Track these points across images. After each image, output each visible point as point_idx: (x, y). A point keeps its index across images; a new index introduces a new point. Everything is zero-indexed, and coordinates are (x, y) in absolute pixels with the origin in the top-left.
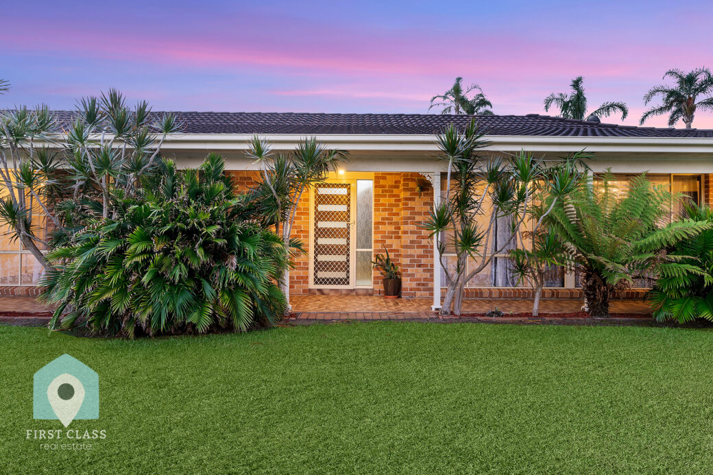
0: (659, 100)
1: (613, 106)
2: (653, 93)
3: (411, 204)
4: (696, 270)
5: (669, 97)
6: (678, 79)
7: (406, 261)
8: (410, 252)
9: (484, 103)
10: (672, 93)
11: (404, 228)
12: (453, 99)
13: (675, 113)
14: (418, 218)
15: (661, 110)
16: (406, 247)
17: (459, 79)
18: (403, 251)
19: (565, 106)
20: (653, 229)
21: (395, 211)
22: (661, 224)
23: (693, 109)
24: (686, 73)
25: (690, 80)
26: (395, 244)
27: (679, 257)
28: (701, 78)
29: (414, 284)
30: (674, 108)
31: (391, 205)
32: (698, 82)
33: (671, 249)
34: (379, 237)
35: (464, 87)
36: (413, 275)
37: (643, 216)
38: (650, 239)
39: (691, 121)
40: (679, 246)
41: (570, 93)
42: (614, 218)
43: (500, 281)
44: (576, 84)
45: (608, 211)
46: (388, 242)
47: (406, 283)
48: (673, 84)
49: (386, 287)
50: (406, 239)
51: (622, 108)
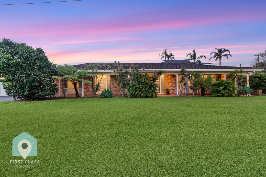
0: (213, 55)
1: (203, 56)
2: (212, 53)
3: (171, 79)
4: (217, 88)
5: (215, 54)
6: (218, 50)
7: (170, 89)
8: (171, 87)
9: (172, 55)
10: (216, 53)
11: (169, 83)
12: (164, 54)
13: (217, 58)
14: (172, 82)
15: (214, 57)
16: (170, 86)
17: (166, 50)
18: (170, 87)
19: (191, 56)
20: (211, 83)
21: (168, 80)
22: (213, 82)
23: (221, 57)
24: (219, 49)
25: (220, 50)
26: (168, 86)
27: (215, 86)
28: (223, 50)
29: (172, 93)
30: (216, 57)
31: (167, 80)
32: (222, 51)
33: (214, 85)
34: (165, 85)
35: (167, 51)
36: (171, 91)
37: (210, 81)
38: (211, 84)
39: (221, 60)
40: (215, 85)
41: (192, 53)
42: (205, 81)
43: (186, 92)
44: (194, 51)
45: (204, 80)
46: (167, 86)
47: (170, 92)
48: (217, 51)
49: (167, 93)
50: (170, 85)
51: (205, 57)
